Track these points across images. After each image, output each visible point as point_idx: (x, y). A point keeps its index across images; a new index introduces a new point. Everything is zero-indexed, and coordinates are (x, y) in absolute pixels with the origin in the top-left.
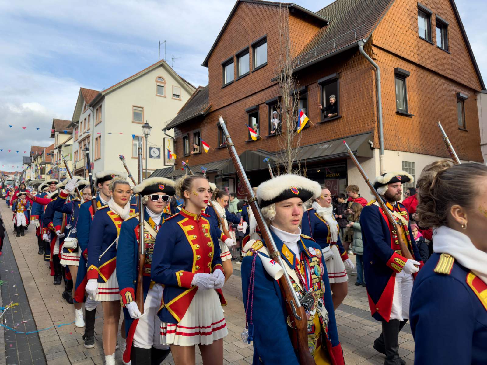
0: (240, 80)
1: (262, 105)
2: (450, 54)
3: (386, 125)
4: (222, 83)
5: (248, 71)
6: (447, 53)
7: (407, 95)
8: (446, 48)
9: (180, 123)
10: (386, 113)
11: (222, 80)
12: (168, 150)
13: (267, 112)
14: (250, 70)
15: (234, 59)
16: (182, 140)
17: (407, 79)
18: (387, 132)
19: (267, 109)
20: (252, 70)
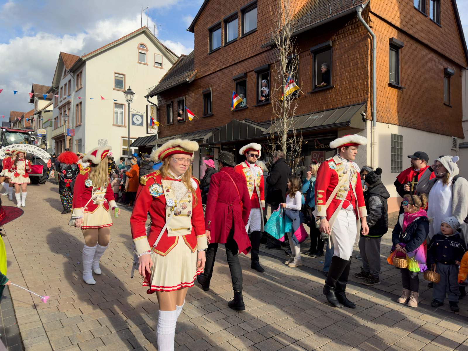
0: (228, 46)
1: (250, 73)
2: (441, 27)
3: (378, 96)
4: (209, 49)
5: (237, 37)
6: (439, 26)
7: (400, 67)
8: (438, 21)
9: (164, 90)
10: (379, 84)
11: (209, 46)
12: (151, 117)
13: (255, 80)
14: (239, 35)
15: (222, 24)
16: (165, 108)
17: (400, 50)
18: (379, 103)
19: (255, 78)
20: (241, 36)
